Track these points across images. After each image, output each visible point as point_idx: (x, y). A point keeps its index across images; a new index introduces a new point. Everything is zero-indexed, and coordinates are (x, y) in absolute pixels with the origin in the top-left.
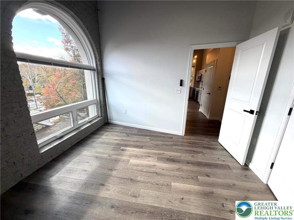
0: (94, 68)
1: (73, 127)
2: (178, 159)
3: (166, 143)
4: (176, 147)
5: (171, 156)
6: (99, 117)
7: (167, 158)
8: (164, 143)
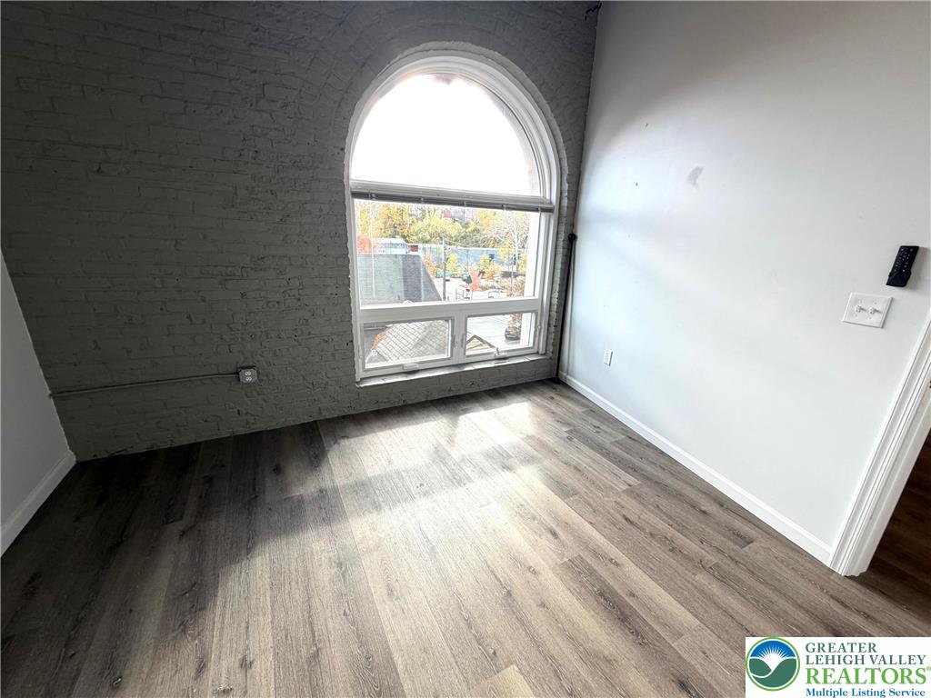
0: (551, 203)
1: (449, 359)
2: (652, 629)
3: (681, 539)
4: (715, 588)
5: (632, 595)
6: (538, 353)
7: (609, 587)
8: (671, 532)
